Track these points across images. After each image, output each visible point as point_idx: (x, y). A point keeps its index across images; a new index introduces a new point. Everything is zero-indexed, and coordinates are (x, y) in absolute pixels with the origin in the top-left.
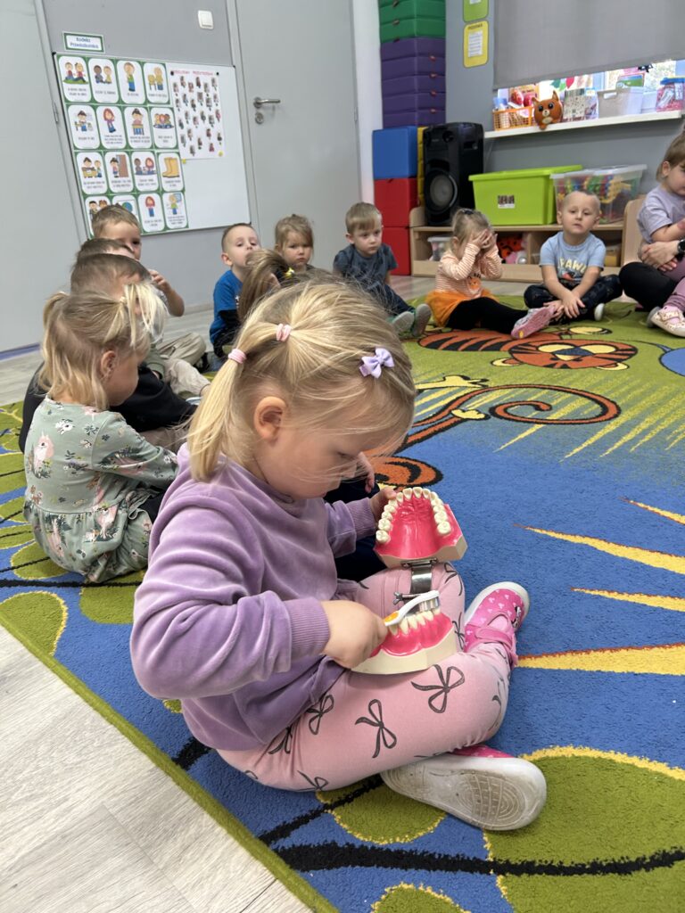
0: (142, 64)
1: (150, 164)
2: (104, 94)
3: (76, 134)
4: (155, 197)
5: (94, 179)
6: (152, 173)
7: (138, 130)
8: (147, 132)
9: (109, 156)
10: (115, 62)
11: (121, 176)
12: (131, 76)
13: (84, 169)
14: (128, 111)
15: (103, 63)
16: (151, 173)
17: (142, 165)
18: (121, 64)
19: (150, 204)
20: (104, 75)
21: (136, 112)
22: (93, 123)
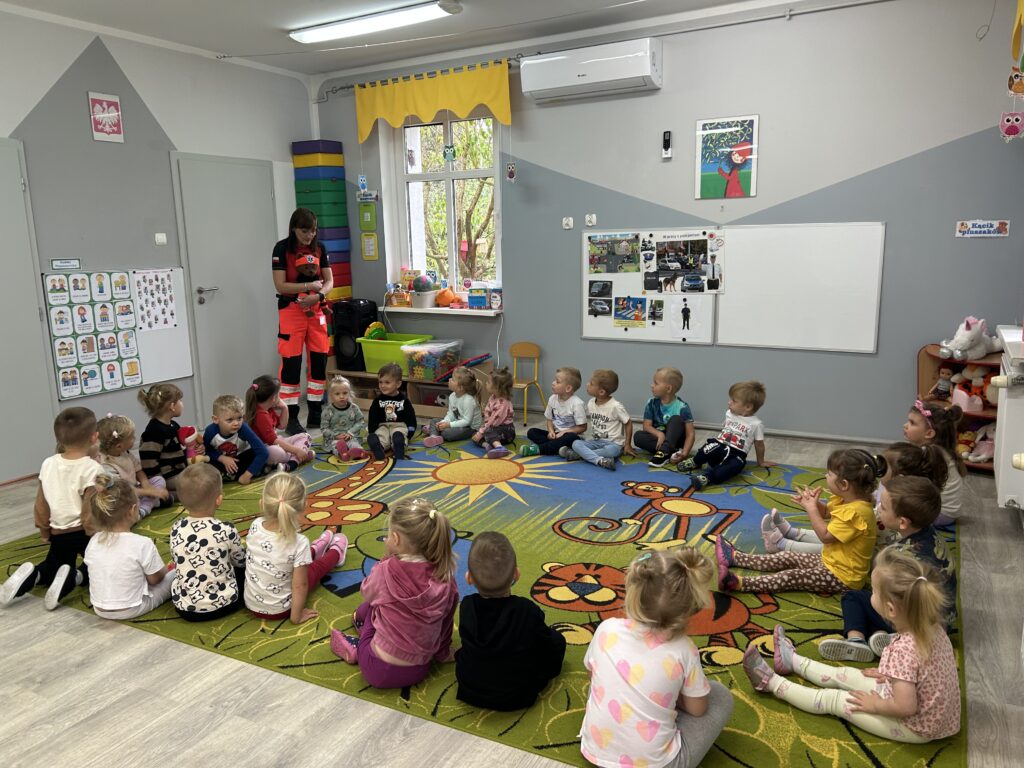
0: (110, 274)
1: (112, 341)
2: (80, 297)
3: (55, 326)
4: (116, 364)
5: (67, 356)
6: (114, 347)
7: (104, 318)
8: (111, 319)
9: (80, 339)
10: (89, 275)
11: (89, 351)
12: (101, 284)
13: (60, 350)
14: (98, 307)
15: (79, 277)
16: (111, 347)
17: (106, 342)
18: (93, 276)
19: (111, 370)
20: (80, 285)
21: (104, 306)
22: (69, 318)
